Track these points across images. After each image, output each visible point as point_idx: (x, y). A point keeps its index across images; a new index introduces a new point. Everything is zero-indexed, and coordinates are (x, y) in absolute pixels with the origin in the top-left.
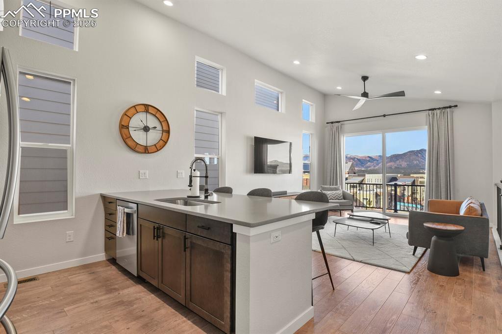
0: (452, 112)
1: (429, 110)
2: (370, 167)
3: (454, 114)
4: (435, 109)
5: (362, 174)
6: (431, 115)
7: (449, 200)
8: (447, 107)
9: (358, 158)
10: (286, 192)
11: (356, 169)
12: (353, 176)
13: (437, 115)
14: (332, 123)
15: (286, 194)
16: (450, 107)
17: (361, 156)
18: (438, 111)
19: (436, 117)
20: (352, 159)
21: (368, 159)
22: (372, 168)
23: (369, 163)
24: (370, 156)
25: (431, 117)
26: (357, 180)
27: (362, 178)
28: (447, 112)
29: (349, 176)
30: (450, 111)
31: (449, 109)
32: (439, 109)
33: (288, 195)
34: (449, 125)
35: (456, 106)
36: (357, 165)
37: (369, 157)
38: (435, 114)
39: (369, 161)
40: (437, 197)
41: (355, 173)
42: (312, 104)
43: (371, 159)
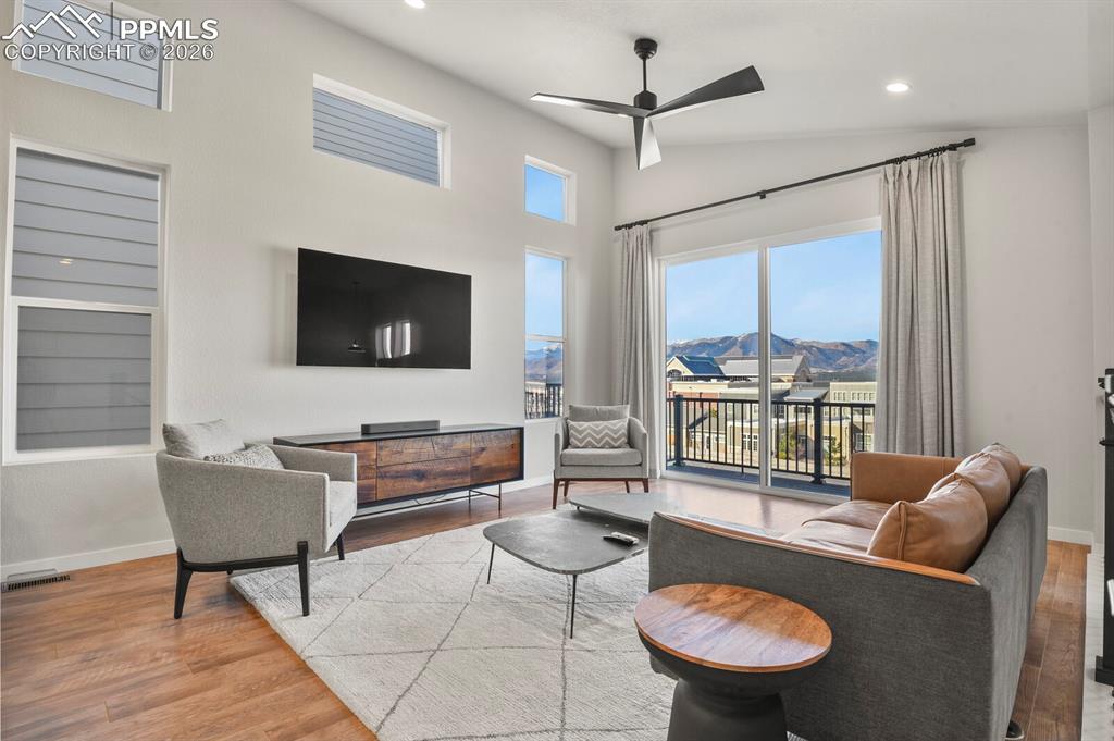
0: (959, 165)
1: (888, 162)
2: (846, 366)
3: (964, 170)
4: (905, 158)
5: (823, 381)
6: (891, 180)
7: (948, 458)
8: (943, 149)
9: (820, 346)
10: (437, 422)
11: (813, 370)
12: (803, 386)
13: (909, 177)
14: (629, 226)
15: (437, 429)
16: (953, 147)
17: (824, 341)
18: (914, 163)
19: (906, 184)
20: (805, 348)
21: (842, 348)
22: (851, 368)
23: (844, 358)
24: (846, 341)
25: (891, 186)
26: (810, 394)
27: (823, 391)
28: (943, 165)
29: (793, 386)
30: (951, 162)
31: (946, 155)
32: (918, 155)
33: (441, 431)
34: (948, 205)
35: (970, 142)
36: (816, 363)
37: (844, 344)
38: (905, 174)
39: (844, 353)
40: (908, 446)
41: (809, 380)
42: (569, 172)
43: (849, 349)
